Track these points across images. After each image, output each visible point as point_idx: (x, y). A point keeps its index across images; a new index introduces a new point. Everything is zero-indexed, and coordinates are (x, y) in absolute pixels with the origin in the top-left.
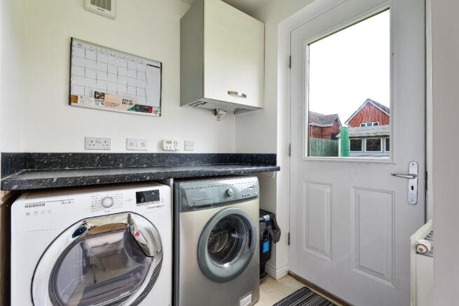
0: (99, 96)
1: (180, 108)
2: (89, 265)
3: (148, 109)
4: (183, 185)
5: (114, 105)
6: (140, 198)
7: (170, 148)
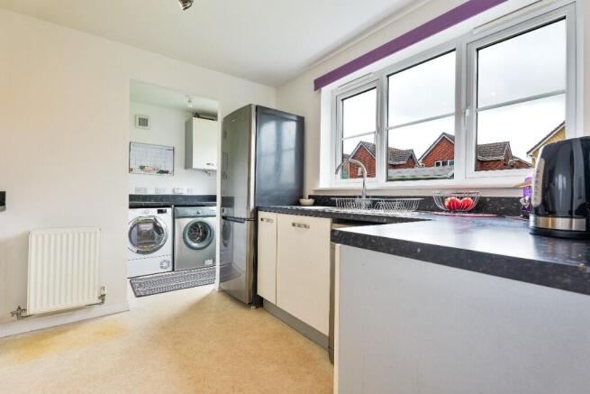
0: (142, 168)
1: (185, 171)
2: (139, 233)
3: (167, 172)
4: (178, 208)
5: (149, 171)
6: (160, 212)
7: (178, 192)
